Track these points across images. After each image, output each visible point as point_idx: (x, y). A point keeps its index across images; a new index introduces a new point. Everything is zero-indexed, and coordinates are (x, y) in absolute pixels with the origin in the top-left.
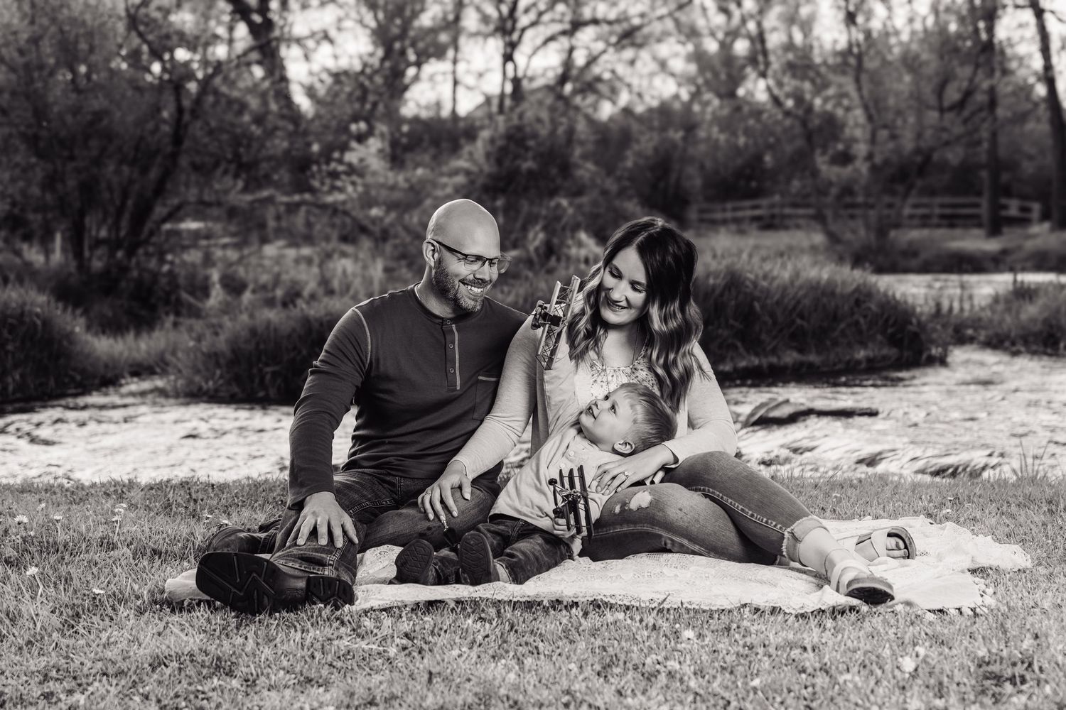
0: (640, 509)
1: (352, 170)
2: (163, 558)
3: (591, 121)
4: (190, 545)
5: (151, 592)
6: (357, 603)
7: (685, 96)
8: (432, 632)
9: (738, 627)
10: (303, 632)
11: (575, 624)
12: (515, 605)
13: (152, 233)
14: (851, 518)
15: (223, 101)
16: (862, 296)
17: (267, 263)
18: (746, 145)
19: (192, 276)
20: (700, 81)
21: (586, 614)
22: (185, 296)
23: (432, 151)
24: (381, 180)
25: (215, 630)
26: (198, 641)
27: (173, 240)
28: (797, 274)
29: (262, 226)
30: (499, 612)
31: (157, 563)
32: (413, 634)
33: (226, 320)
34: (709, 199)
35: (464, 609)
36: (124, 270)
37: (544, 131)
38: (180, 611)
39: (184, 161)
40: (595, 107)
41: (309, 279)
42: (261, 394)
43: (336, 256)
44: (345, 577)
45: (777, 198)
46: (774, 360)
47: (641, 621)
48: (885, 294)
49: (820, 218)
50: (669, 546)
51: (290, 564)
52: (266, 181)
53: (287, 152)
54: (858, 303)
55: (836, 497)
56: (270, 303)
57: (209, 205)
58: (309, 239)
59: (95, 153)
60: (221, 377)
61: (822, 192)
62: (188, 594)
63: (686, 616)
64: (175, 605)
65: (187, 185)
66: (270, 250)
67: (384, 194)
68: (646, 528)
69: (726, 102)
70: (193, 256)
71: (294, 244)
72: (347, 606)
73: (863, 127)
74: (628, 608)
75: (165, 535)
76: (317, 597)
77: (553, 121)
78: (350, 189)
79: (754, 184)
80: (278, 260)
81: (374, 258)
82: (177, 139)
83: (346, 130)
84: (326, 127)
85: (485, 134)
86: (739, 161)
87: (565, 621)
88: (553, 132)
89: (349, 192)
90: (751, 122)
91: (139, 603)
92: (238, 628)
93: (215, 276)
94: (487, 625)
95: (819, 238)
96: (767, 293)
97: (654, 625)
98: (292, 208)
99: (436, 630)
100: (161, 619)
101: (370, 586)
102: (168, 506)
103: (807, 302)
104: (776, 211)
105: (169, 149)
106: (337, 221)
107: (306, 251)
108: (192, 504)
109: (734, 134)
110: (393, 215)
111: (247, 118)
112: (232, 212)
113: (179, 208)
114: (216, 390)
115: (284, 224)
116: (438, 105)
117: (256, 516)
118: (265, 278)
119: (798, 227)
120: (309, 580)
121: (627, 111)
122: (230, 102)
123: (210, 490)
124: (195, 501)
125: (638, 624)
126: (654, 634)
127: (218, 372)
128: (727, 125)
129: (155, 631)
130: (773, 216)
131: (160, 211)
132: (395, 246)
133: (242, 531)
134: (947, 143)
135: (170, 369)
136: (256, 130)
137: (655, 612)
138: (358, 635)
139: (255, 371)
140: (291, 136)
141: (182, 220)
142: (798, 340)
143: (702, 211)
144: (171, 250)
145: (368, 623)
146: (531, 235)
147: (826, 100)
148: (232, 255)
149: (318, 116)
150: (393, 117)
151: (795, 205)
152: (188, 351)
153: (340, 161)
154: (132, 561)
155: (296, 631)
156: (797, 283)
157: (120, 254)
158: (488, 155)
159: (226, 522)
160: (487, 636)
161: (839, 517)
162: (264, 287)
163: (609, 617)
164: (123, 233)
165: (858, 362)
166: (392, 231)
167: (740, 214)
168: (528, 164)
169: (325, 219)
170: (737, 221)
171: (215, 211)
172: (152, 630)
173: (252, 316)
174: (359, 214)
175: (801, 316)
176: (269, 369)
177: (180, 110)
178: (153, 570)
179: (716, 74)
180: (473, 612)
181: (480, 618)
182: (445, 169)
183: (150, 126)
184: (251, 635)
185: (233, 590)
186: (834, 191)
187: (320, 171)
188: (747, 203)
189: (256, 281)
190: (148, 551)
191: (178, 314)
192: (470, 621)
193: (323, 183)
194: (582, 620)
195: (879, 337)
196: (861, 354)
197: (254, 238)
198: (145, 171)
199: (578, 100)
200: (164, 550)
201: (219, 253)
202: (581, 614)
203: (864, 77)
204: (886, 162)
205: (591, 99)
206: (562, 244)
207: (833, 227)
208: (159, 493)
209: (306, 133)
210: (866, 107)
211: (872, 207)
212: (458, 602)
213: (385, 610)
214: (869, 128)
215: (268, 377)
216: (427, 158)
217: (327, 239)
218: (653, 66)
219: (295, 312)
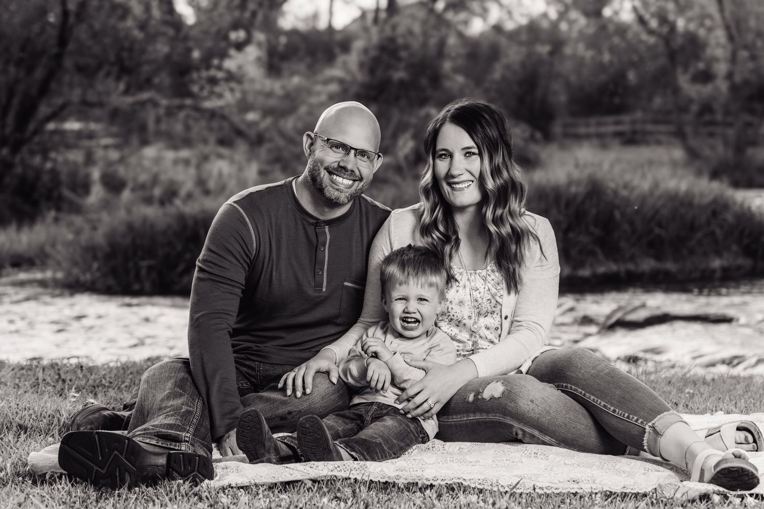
0: (492, 398)
1: (231, 77)
2: (28, 433)
3: (461, 35)
4: (56, 420)
5: (15, 465)
6: (216, 479)
7: (553, 15)
10: (161, 506)
11: (428, 505)
12: (370, 485)
13: (36, 132)
14: (703, 412)
16: (718, 208)
17: (147, 163)
18: (611, 63)
19: (73, 174)
21: (439, 496)
22: (66, 193)
23: (308, 60)
24: (257, 86)
25: (75, 503)
27: (57, 138)
28: (656, 184)
29: (143, 128)
30: (354, 492)
31: (23, 436)
33: (105, 217)
34: (574, 114)
35: (320, 488)
36: (8, 166)
37: (416, 44)
38: (42, 483)
39: (68, 63)
40: (466, 23)
41: (186, 179)
42: (136, 287)
43: (213, 158)
44: (202, 453)
45: (639, 115)
46: (631, 267)
47: (494, 504)
48: (742, 205)
49: (680, 135)
50: (520, 437)
51: (148, 441)
52: (147, 84)
53: (168, 57)
54: (714, 214)
55: (689, 393)
56: (149, 201)
57: (91, 105)
58: (187, 142)
60: (99, 269)
61: (683, 108)
62: (50, 468)
63: (538, 501)
64: (37, 477)
65: (71, 86)
66: (150, 152)
67: (261, 101)
68: (498, 418)
69: (592, 21)
70: (76, 156)
71: (175, 148)
72: (206, 481)
73: (724, 47)
74: (481, 491)
75: (31, 412)
76: (177, 473)
77: (425, 34)
78: (228, 96)
79: (617, 100)
80: (158, 160)
81: (249, 160)
82: (63, 40)
83: (226, 37)
84: (206, 33)
85: (358, 45)
86: (603, 78)
87: (418, 502)
88: (425, 45)
89: (228, 98)
90: (616, 40)
92: (97, 501)
93: (96, 174)
94: (342, 504)
95: (678, 153)
96: (627, 202)
98: (170, 113)
100: (22, 491)
102: (36, 385)
103: (665, 211)
104: (638, 127)
105: (54, 50)
106: (215, 124)
107: (185, 153)
108: (60, 382)
109: (600, 52)
110: (268, 121)
111: (129, 23)
112: (115, 115)
113: (63, 107)
114: (93, 281)
115: (163, 126)
116: (315, 16)
117: (122, 397)
118: (143, 178)
119: (658, 143)
120: (169, 456)
121: (498, 28)
122: (116, 7)
123: (79, 371)
124: (64, 381)
125: (491, 506)
127: (95, 265)
128: (593, 42)
129: (15, 502)
130: (635, 132)
131: (44, 110)
132: (270, 151)
133: (107, 409)
135: (50, 262)
136: (138, 34)
137: (508, 495)
139: (131, 265)
140: (173, 40)
141: (64, 120)
142: (655, 247)
143: (566, 126)
144: (55, 148)
145: (225, 500)
146: (401, 142)
147: (689, 20)
148: (114, 155)
149: (198, 23)
150: (270, 26)
151: (656, 122)
152: (68, 244)
153: (219, 68)
155: (154, 505)
156: (657, 193)
157: (5, 152)
158: (361, 65)
159: (92, 401)
161: (692, 411)
162: (143, 187)
163: (462, 499)
164: (8, 130)
165: (713, 271)
166: (267, 135)
167: (603, 129)
168: (399, 75)
169: (203, 123)
170: (600, 136)
171: (97, 112)
172: (13, 501)
173: (129, 211)
174: (236, 119)
175: (659, 225)
176: (144, 263)
177: (65, 14)
178: (18, 444)
180: (329, 492)
181: (336, 498)
182: (320, 77)
183: (36, 28)
185: (95, 468)
186: (695, 108)
187: (200, 78)
188: (610, 119)
189: (135, 180)
190: (14, 425)
191: (59, 209)
192: (325, 500)
193: (202, 89)
194: (436, 502)
195: (734, 247)
196: (716, 263)
197: (135, 140)
198: (30, 70)
199: (450, 16)
200: (29, 426)
201: (99, 153)
202: (435, 495)
204: (746, 83)
205: (462, 16)
207: (693, 142)
208: (29, 372)
209: (186, 38)
210: (727, 28)
211: (730, 125)
212: (315, 481)
213: (242, 487)
214: (729, 47)
215: (144, 271)
216: (302, 67)
217: (205, 141)
219: (171, 210)
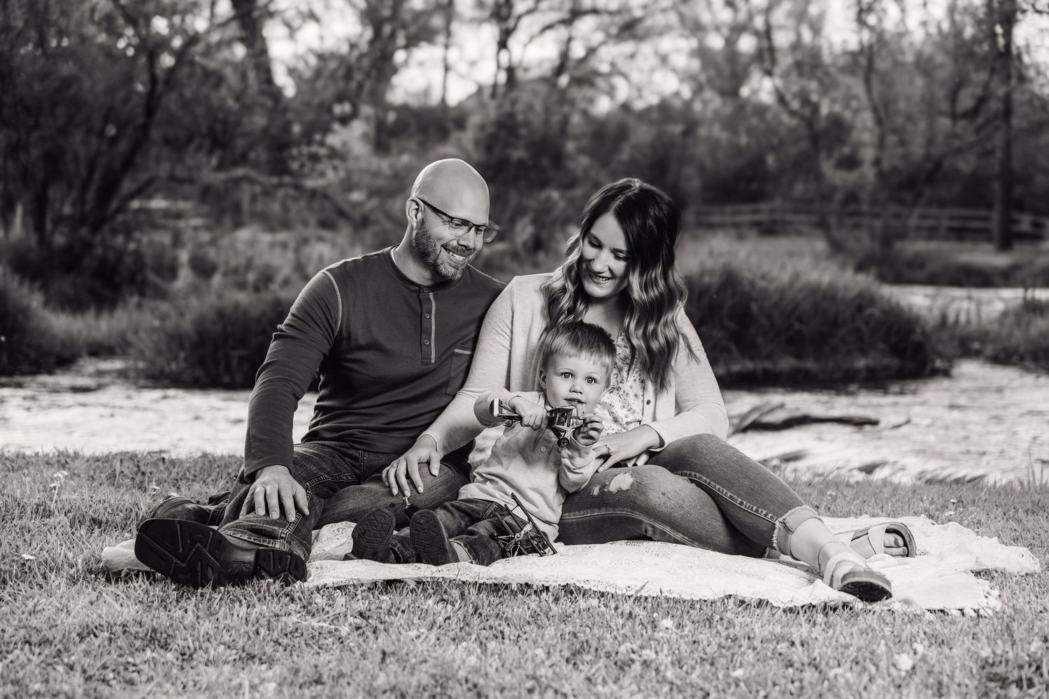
0: (620, 491)
1: (334, 154)
2: (103, 528)
3: (585, 113)
4: (133, 514)
5: (87, 562)
6: (309, 580)
7: (686, 92)
8: (389, 611)
9: (721, 619)
10: (248, 607)
11: (544, 609)
12: (480, 587)
13: (119, 210)
14: (847, 515)
15: (199, 71)
16: (863, 302)
17: (240, 246)
18: (749, 145)
19: (159, 256)
20: (703, 78)
21: (557, 600)
22: (151, 276)
23: (419, 137)
24: (363, 164)
25: (153, 602)
26: (133, 612)
27: (142, 217)
28: (796, 276)
29: (237, 208)
30: (462, 594)
31: (97, 531)
32: (368, 614)
33: (194, 303)
34: (708, 202)
35: (425, 590)
36: (88, 246)
37: (537, 119)
38: (117, 581)
39: (155, 134)
40: (591, 101)
41: (283, 263)
42: (226, 379)
43: (313, 241)
44: (298, 552)
45: (778, 203)
46: (768, 365)
47: (616, 608)
48: (889, 301)
49: (823, 225)
50: (650, 534)
51: (239, 536)
52: (242, 159)
53: (265, 131)
54: (860, 309)
55: (831, 495)
56: (242, 286)
57: (181, 181)
58: (286, 225)
59: (61, 121)
60: (185, 359)
61: (826, 197)
62: (127, 564)
63: (665, 605)
64: (112, 574)
65: (158, 160)
66: (244, 234)
67: (366, 180)
68: (626, 512)
69: (729, 101)
70: (164, 238)
71: (272, 229)
72: (298, 582)
73: (871, 131)
74: (602, 595)
75: (106, 505)
76: (267, 572)
77: (548, 111)
78: (331, 175)
79: (755, 186)
80: (252, 243)
81: (353, 244)
82: (150, 108)
83: (330, 111)
84: (307, 104)
85: (475, 120)
86: (740, 162)
87: (533, 606)
88: (546, 122)
89: (330, 177)
90: (754, 121)
91: (72, 571)
92: (178, 601)
93: (184, 256)
94: (449, 607)
95: (821, 245)
96: (765, 293)
97: (630, 613)
98: (268, 193)
99: (393, 610)
100: (94, 589)
101: (324, 562)
102: (112, 477)
103: (806, 306)
104: (778, 217)
105: (140, 120)
106: (316, 204)
107: (282, 236)
108: (139, 475)
109: (736, 133)
110: (374, 202)
111: (223, 91)
112: (206, 193)
113: (149, 183)
114: (180, 373)
115: (259, 207)
116: (426, 93)
117: (207, 490)
118: (236, 261)
119: (799, 234)
120: (258, 553)
121: (626, 107)
122: (208, 74)
123: (161, 464)
124: (143, 474)
125: (613, 611)
126: (630, 623)
127: (182, 355)
128: (730, 124)
129: (87, 600)
130: (774, 222)
131: (127, 186)
132: (376, 234)
133: (191, 502)
134: (959, 151)
135: (132, 351)
136: (231, 103)
137: (632, 599)
138: (308, 613)
139: (221, 355)
140: (271, 112)
141: (150, 197)
142: (795, 344)
143: (699, 214)
144: (139, 227)
145: (319, 600)
146: (519, 227)
147: (833, 101)
148: (205, 237)
149: (299, 93)
150: (377, 99)
151: (796, 211)
152: (152, 330)
153: (322, 144)
154: (69, 529)
155: (241, 605)
156: (798, 285)
157: (84, 231)
158: (477, 143)
159: (174, 494)
160: (449, 618)
161: (834, 514)
162: (235, 271)
163: (582, 603)
164: (88, 207)
165: (857, 371)
166: (374, 217)
167: (740, 218)
168: (518, 154)
169: (303, 203)
170: (736, 226)
171: (187, 189)
172: (83, 600)
173: (220, 296)
174: (339, 199)
175: (800, 320)
176: (236, 354)
177: (153, 80)
178: (91, 540)
179: (719, 72)
180: (434, 594)
181: (443, 600)
182: (432, 155)
183: (120, 95)
184: (191, 608)
185: (175, 560)
186: (839, 197)
187: (300, 154)
188: (747, 207)
189: (227, 263)
190: (87, 518)
191: (142, 294)
192: (430, 602)
193: (302, 166)
194: (553, 606)
195: (881, 346)
196: (861, 363)
197: (228, 221)
199: (574, 92)
200: (104, 520)
201: (188, 235)
202: (552, 599)
203: (875, 79)
204: (895, 170)
205: (588, 92)
206: (551, 237)
207: (837, 234)
208: (106, 465)
209: (286, 110)
210: (875, 110)
211: (877, 216)
212: (419, 582)
213: (339, 588)
214: (877, 131)
215: (234, 363)
216: (413, 144)
217: (305, 223)
218: (654, 61)
219: (266, 296)
